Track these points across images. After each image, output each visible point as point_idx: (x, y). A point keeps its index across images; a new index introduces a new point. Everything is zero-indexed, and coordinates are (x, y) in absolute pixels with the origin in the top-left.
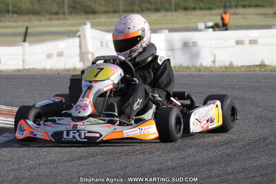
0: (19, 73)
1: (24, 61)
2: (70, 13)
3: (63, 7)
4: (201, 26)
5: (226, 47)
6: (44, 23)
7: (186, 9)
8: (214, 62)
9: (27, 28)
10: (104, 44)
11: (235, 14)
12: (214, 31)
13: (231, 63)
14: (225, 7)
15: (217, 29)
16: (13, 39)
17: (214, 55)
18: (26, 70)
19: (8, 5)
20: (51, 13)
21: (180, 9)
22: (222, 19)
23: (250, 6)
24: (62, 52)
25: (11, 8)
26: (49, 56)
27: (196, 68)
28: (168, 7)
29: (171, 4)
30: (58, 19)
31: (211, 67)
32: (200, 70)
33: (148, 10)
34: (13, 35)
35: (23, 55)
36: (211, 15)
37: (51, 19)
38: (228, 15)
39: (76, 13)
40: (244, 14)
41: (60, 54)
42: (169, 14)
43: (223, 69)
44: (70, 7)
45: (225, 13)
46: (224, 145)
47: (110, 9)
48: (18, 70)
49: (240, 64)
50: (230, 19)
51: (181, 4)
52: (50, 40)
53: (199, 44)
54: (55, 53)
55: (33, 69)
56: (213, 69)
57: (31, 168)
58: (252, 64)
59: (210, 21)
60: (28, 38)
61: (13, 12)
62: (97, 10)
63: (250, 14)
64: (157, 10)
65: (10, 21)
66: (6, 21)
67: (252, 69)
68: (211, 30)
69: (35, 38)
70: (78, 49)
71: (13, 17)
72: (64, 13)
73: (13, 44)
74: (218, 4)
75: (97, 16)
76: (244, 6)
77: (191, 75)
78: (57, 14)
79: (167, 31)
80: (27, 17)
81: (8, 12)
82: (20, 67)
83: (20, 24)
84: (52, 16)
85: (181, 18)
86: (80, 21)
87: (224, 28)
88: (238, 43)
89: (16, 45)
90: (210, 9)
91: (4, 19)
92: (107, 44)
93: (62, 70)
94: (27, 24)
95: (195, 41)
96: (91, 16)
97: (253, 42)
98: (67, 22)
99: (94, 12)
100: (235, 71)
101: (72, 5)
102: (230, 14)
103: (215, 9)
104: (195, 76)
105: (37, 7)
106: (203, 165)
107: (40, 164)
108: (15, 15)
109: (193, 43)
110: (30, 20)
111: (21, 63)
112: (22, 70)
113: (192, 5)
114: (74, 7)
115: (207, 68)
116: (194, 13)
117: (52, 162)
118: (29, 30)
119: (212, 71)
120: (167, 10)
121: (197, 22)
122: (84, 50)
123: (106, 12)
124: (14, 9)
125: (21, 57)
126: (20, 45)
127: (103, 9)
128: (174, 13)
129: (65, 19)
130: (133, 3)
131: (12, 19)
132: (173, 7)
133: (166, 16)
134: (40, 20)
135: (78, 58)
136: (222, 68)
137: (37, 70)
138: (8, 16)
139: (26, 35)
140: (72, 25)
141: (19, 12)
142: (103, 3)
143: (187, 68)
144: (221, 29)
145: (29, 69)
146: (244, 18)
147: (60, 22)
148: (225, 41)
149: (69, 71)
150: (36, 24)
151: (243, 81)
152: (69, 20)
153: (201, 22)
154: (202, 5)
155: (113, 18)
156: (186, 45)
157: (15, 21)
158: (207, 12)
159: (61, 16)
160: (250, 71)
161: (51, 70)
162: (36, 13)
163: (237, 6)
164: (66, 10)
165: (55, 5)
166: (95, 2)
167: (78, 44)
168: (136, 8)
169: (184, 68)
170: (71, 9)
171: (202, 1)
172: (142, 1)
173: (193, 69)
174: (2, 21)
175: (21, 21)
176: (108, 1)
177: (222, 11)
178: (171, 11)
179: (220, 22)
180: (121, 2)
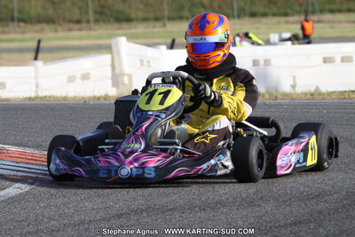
0: (32, 102)
1: (37, 86)
2: (97, 21)
3: (87, 13)
4: (274, 37)
5: (311, 67)
6: (61, 34)
7: (253, 15)
8: (294, 87)
9: (39, 42)
10: (145, 63)
11: (320, 22)
12: (293, 44)
13: (317, 88)
15: (296, 42)
16: (20, 56)
17: (294, 77)
18: (41, 98)
19: (12, 11)
20: (70, 21)
21: (245, 15)
22: (303, 29)
23: (340, 11)
24: (88, 74)
25: (16, 14)
26: (71, 79)
27: (270, 94)
28: (229, 12)
29: (233, 9)
30: (80, 30)
31: (291, 94)
32: (276, 97)
34: (21, 50)
35: (36, 78)
36: (287, 22)
37: (70, 30)
38: (311, 22)
39: (104, 21)
40: (333, 22)
41: (85, 77)
43: (308, 96)
44: (96, 12)
45: (306, 21)
46: (313, 198)
47: (151, 15)
48: (30, 99)
49: (330, 90)
51: (247, 8)
52: (70, 57)
53: (273, 62)
54: (79, 76)
55: (50, 97)
56: (295, 96)
57: (53, 231)
58: (347, 89)
59: (286, 31)
60: (40, 55)
61: (20, 20)
62: (133, 16)
63: (340, 22)
65: (15, 32)
66: (9, 32)
67: (347, 97)
68: (290, 43)
69: (50, 55)
70: (110, 68)
71: (19, 26)
72: (88, 21)
73: (22, 63)
74: (297, 7)
75: (133, 24)
76: (332, 11)
77: (265, 104)
78: (78, 22)
80: (37, 27)
81: (12, 19)
82: (33, 95)
83: (28, 36)
84: (71, 25)
85: (246, 27)
86: (110, 32)
87: (306, 41)
88: (326, 60)
89: (25, 65)
90: (286, 15)
91: (7, 30)
92: (149, 62)
93: (90, 98)
94: (38, 36)
95: (268, 58)
96: (125, 25)
97: (346, 59)
98: (92, 33)
99: (129, 20)
100: (324, 99)
101: (99, 10)
102: (314, 22)
103: (293, 15)
104: (270, 106)
105: (51, 12)
106: (286, 226)
107: (65, 225)
108: (22, 24)
109: (265, 61)
110: (42, 31)
111: (34, 88)
112: (36, 98)
113: (261, 9)
114: (101, 13)
115: (286, 95)
116: (264, 20)
117: (82, 223)
118: (42, 44)
119: (293, 99)
121: (268, 34)
122: (117, 71)
123: (145, 20)
124: (21, 17)
125: (33, 81)
126: (34, 65)
127: (140, 14)
128: (237, 21)
129: (90, 29)
130: (181, 8)
131: (18, 29)
132: (236, 13)
134: (56, 31)
135: (110, 82)
136: (306, 94)
137: (55, 98)
138: (12, 26)
139: (37, 50)
140: (99, 38)
141: (26, 20)
142: (141, 7)
144: (302, 41)
145: (46, 97)
146: (332, 27)
147: (84, 33)
148: (308, 58)
149: (99, 98)
150: (51, 37)
151: (336, 112)
152: (95, 30)
153: (275, 32)
154: (275, 10)
155: (154, 27)
156: (255, 63)
157: (23, 32)
158: (282, 19)
159: (84, 25)
160: (345, 98)
161: (74, 98)
162: (49, 21)
163: (322, 11)
164: (91, 16)
165: (77, 11)
166: (130, 7)
167: (110, 63)
168: (186, 13)
170: (98, 16)
171: (275, 4)
172: (193, 5)
173: (268, 96)
174: (3, 32)
175: (29, 32)
176: (147, 5)
177: (302, 18)
178: (233, 17)
179: (300, 33)
180: (165, 6)
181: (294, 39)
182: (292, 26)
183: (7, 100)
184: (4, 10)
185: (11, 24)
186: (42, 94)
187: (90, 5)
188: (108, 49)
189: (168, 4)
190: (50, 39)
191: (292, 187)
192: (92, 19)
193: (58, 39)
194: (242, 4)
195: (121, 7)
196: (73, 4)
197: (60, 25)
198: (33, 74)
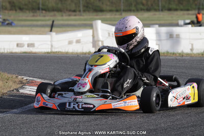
0: (49, 55)
1: (52, 46)
2: (84, 11)
3: (79, 6)
4: (181, 22)
5: (201, 39)
6: (65, 18)
7: (170, 10)
8: (192, 50)
9: (53, 22)
10: (111, 35)
14: (199, 9)
15: (193, 25)
16: (43, 29)
17: (192, 45)
18: (54, 52)
19: (39, 4)
20: (70, 11)
21: (165, 10)
22: (197, 18)
24: (80, 40)
25: (41, 6)
26: (70, 43)
28: (157, 8)
29: (159, 6)
30: (75, 15)
31: (191, 54)
32: (183, 55)
33: (142, 10)
34: (43, 26)
35: (51, 41)
36: (188, 14)
37: (70, 15)
38: (201, 14)
39: (89, 11)
41: (78, 41)
42: (157, 13)
44: (84, 6)
45: (199, 13)
47: (114, 9)
48: (48, 53)
50: (202, 18)
51: (166, 6)
52: (70, 31)
53: (181, 36)
54: (74, 41)
55: (59, 52)
56: (193, 55)
57: (59, 126)
59: (188, 19)
60: (53, 29)
61: (42, 10)
62: (104, 7)
64: (148, 10)
65: (40, 16)
68: (190, 26)
69: (58, 29)
70: (91, 38)
71: (42, 13)
72: (80, 11)
74: (194, 6)
75: (104, 13)
77: (176, 59)
78: (74, 11)
79: (157, 26)
80: (52, 13)
81: (39, 9)
82: (49, 51)
83: (47, 18)
84: (70, 13)
85: (166, 16)
86: (91, 17)
87: (199, 25)
90: (188, 10)
91: (35, 14)
92: (113, 34)
93: (81, 53)
94: (52, 18)
95: (177, 33)
96: (100, 14)
98: (82, 17)
99: (102, 11)
101: (86, 5)
103: (191, 10)
104: (179, 60)
105: (60, 6)
106: (188, 127)
107: (66, 123)
108: (44, 12)
109: (177, 35)
110: (55, 15)
111: (50, 47)
112: (51, 52)
113: (174, 7)
114: (87, 7)
115: (187, 54)
116: (176, 13)
118: (55, 23)
119: (191, 57)
120: (156, 10)
121: (178, 20)
122: (96, 38)
123: (111, 11)
124: (43, 8)
125: (49, 43)
126: (50, 34)
127: (108, 8)
128: (161, 13)
129: (81, 15)
130: (131, 5)
132: (160, 8)
133: (155, 15)
134: (62, 16)
135: (91, 45)
136: (199, 54)
137: (62, 53)
138: (38, 13)
139: (52, 26)
140: (85, 20)
141: (46, 9)
142: (109, 4)
143: (173, 54)
144: (196, 25)
145: (56, 52)
147: (77, 17)
148: (200, 34)
149: (85, 54)
150: (60, 19)
153: (181, 20)
154: (182, 7)
155: (116, 15)
156: (171, 36)
157: (45, 16)
158: (186, 12)
159: (78, 13)
161: (72, 53)
164: (81, 8)
165: (74, 5)
167: (91, 34)
168: (133, 8)
169: (171, 53)
170: (85, 8)
171: (182, 4)
172: (137, 3)
173: (178, 55)
174: (34, 16)
175: (48, 16)
176: (112, 3)
177: (197, 12)
178: (159, 10)
179: (195, 20)
180: (122, 4)
181: (192, 23)
182: (191, 16)
183: (35, 53)
184: (34, 4)
185: (38, 11)
186: (54, 50)
187: (81, 2)
188: (90, 26)
189: (123, 3)
190: (58, 20)
192: (82, 10)
193: (63, 20)
194: (164, 3)
195: (98, 3)
196: (72, 1)
197: (65, 12)
198: (50, 40)
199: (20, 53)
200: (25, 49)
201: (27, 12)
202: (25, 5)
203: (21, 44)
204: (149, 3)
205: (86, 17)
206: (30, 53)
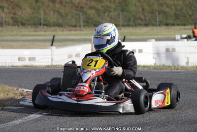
0: (49, 68)
1: (52, 60)
2: (84, 26)
3: (79, 22)
4: (178, 37)
6: (66, 33)
7: (167, 25)
8: (187, 63)
9: (54, 36)
16: (44, 44)
17: (188, 58)
18: (54, 66)
19: (40, 19)
20: (71, 26)
21: (163, 25)
22: (193, 32)
24: (79, 54)
25: (42, 22)
26: (70, 56)
27: (175, 67)
28: (154, 23)
29: (156, 21)
30: (76, 30)
31: (186, 67)
32: (178, 68)
33: (140, 25)
34: (44, 41)
36: (185, 29)
37: (70, 30)
39: (88, 26)
42: (155, 28)
43: (195, 68)
44: (84, 21)
45: (195, 28)
48: (48, 66)
52: (70, 45)
53: (177, 50)
54: (74, 55)
55: (58, 66)
56: (188, 68)
59: (184, 34)
60: (54, 44)
61: (44, 25)
64: (146, 25)
65: (41, 31)
66: (37, 31)
68: (186, 40)
69: (59, 44)
71: (44, 28)
72: (80, 26)
73: (44, 47)
74: (191, 22)
77: (172, 72)
78: (75, 26)
79: (154, 40)
80: (53, 28)
81: (40, 24)
82: (50, 64)
83: (48, 33)
84: (71, 28)
85: (163, 31)
89: (46, 48)
90: (185, 25)
91: (37, 29)
94: (53, 33)
98: (82, 32)
101: (86, 20)
103: (188, 25)
104: (175, 73)
105: (61, 21)
108: (45, 27)
109: (173, 49)
110: (56, 30)
111: (50, 61)
112: (51, 66)
113: (170, 21)
114: (87, 22)
115: (183, 67)
116: (173, 28)
118: (55, 38)
119: (187, 70)
120: (153, 25)
121: (175, 35)
124: (45, 23)
125: (50, 57)
126: (51, 48)
128: (158, 27)
129: (81, 30)
130: (129, 20)
131: (43, 30)
132: (158, 23)
133: (153, 29)
134: (63, 31)
136: (194, 67)
137: (61, 66)
138: (40, 28)
139: (53, 41)
140: (85, 35)
141: (47, 25)
143: (169, 67)
145: (56, 65)
147: (78, 32)
148: (196, 48)
150: (60, 34)
152: (83, 31)
153: (178, 34)
154: (179, 22)
156: (167, 50)
157: (46, 31)
158: (183, 27)
159: (78, 28)
162: (60, 25)
165: (74, 20)
166: (102, 19)
167: (91, 48)
168: (132, 23)
169: (167, 66)
170: (85, 23)
171: (179, 19)
172: (136, 18)
173: (173, 68)
174: (35, 31)
175: (49, 31)
176: (111, 18)
177: (193, 27)
178: (157, 25)
179: (192, 35)
180: (121, 19)
182: (187, 31)
183: (36, 67)
184: (36, 19)
185: (39, 26)
186: (54, 64)
187: (81, 17)
190: (59, 35)
191: (185, 116)
192: (82, 25)
193: (64, 35)
194: (161, 19)
195: (97, 19)
196: (72, 17)
197: (65, 28)
198: (50, 54)
199: (21, 67)
200: (27, 63)
201: (30, 27)
202: (27, 20)
203: (22, 58)
204: (147, 18)
205: (86, 32)
206: (31, 66)
